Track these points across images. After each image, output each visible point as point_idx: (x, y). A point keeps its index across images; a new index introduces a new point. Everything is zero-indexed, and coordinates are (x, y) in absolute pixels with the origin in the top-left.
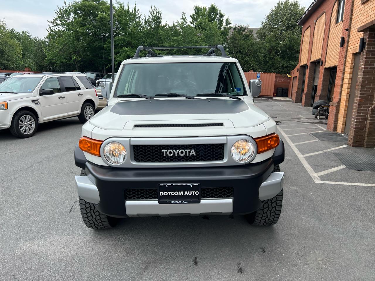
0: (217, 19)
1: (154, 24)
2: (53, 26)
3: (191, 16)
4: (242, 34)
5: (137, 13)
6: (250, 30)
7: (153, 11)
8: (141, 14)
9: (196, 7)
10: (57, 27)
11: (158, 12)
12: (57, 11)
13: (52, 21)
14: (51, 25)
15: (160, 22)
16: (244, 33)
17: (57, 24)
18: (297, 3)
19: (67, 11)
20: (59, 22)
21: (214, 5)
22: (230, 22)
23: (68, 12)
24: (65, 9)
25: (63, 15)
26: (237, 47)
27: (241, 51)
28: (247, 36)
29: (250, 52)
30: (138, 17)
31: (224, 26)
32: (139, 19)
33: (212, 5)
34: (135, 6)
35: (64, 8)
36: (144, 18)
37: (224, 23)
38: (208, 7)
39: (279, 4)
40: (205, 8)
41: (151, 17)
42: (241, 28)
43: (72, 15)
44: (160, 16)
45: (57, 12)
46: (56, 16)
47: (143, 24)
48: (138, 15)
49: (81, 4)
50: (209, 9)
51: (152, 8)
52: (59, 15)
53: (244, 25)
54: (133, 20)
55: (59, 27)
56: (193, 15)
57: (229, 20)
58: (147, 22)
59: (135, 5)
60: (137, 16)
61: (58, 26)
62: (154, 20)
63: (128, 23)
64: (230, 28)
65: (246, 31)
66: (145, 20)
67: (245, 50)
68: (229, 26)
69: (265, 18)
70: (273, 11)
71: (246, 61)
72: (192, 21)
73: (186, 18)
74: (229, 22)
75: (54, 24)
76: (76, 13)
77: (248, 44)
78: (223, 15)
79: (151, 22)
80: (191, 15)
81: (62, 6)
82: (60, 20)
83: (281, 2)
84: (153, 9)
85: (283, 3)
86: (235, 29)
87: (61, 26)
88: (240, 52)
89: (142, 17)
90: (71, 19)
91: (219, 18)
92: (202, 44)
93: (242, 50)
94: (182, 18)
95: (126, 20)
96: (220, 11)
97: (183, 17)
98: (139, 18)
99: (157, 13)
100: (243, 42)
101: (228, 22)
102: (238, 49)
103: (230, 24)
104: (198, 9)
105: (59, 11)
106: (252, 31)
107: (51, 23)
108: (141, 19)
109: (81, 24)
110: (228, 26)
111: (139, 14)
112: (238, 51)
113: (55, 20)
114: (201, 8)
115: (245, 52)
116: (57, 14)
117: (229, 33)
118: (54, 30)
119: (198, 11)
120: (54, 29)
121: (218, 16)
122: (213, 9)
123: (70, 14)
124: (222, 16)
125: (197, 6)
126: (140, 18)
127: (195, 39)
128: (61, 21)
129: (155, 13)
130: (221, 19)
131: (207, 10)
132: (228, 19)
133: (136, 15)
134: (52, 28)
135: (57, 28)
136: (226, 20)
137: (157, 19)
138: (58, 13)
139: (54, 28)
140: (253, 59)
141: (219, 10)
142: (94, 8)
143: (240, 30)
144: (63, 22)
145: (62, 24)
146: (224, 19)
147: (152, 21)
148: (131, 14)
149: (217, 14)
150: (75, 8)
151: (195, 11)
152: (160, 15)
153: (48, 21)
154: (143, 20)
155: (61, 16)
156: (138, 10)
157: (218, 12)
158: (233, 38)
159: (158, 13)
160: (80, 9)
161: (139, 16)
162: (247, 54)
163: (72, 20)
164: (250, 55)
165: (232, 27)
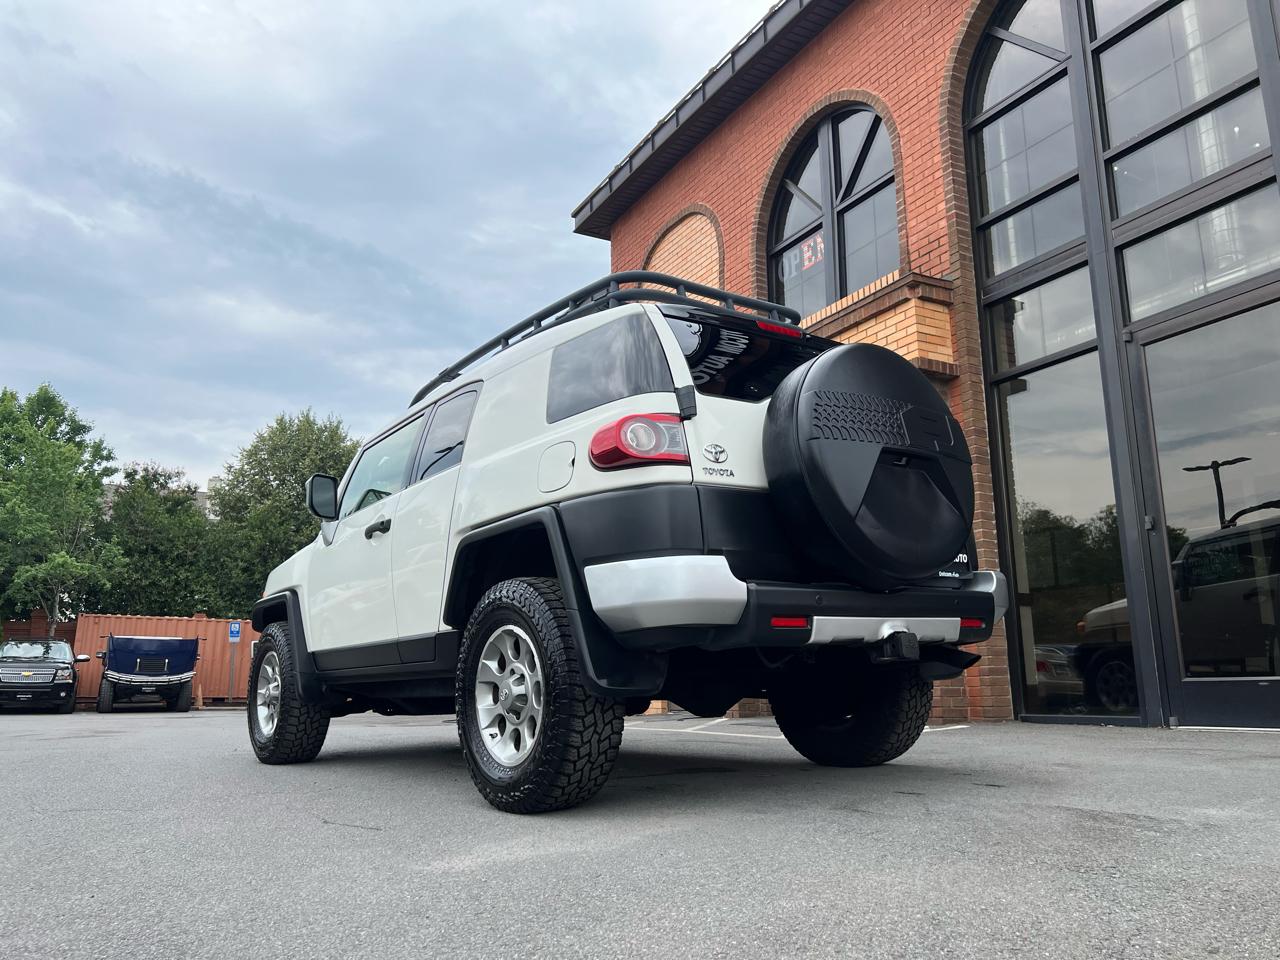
6: (189, 487)
16: (164, 492)
18: (337, 427)
21: (52, 390)
22: (110, 454)
27: (161, 548)
28: (178, 502)
29: (195, 552)
33: (45, 390)
37: (88, 455)
39: (281, 422)
40: (14, 397)
42: (154, 475)
50: (29, 399)
57: (104, 445)
67: (175, 546)
68: (105, 464)
69: (240, 456)
70: (261, 438)
71: (177, 583)
74: (105, 453)
77: (187, 528)
78: (84, 427)
83: (287, 418)
85: (296, 421)
86: (130, 475)
88: (156, 551)
91: (68, 433)
93: (162, 545)
96: (75, 411)
100: (165, 519)
101: (98, 452)
102: (150, 541)
103: (109, 458)
110: (99, 464)
112: (147, 549)
115: (175, 554)
121: (64, 428)
122: (46, 404)
124: (78, 429)
130: (77, 439)
131: (23, 401)
132: (102, 442)
136: (93, 444)
140: (205, 577)
141: (69, 408)
143: (150, 481)
146: (89, 439)
149: (63, 421)
157: (67, 414)
158: (125, 505)
162: (181, 560)
164: (191, 564)
165: (116, 471)
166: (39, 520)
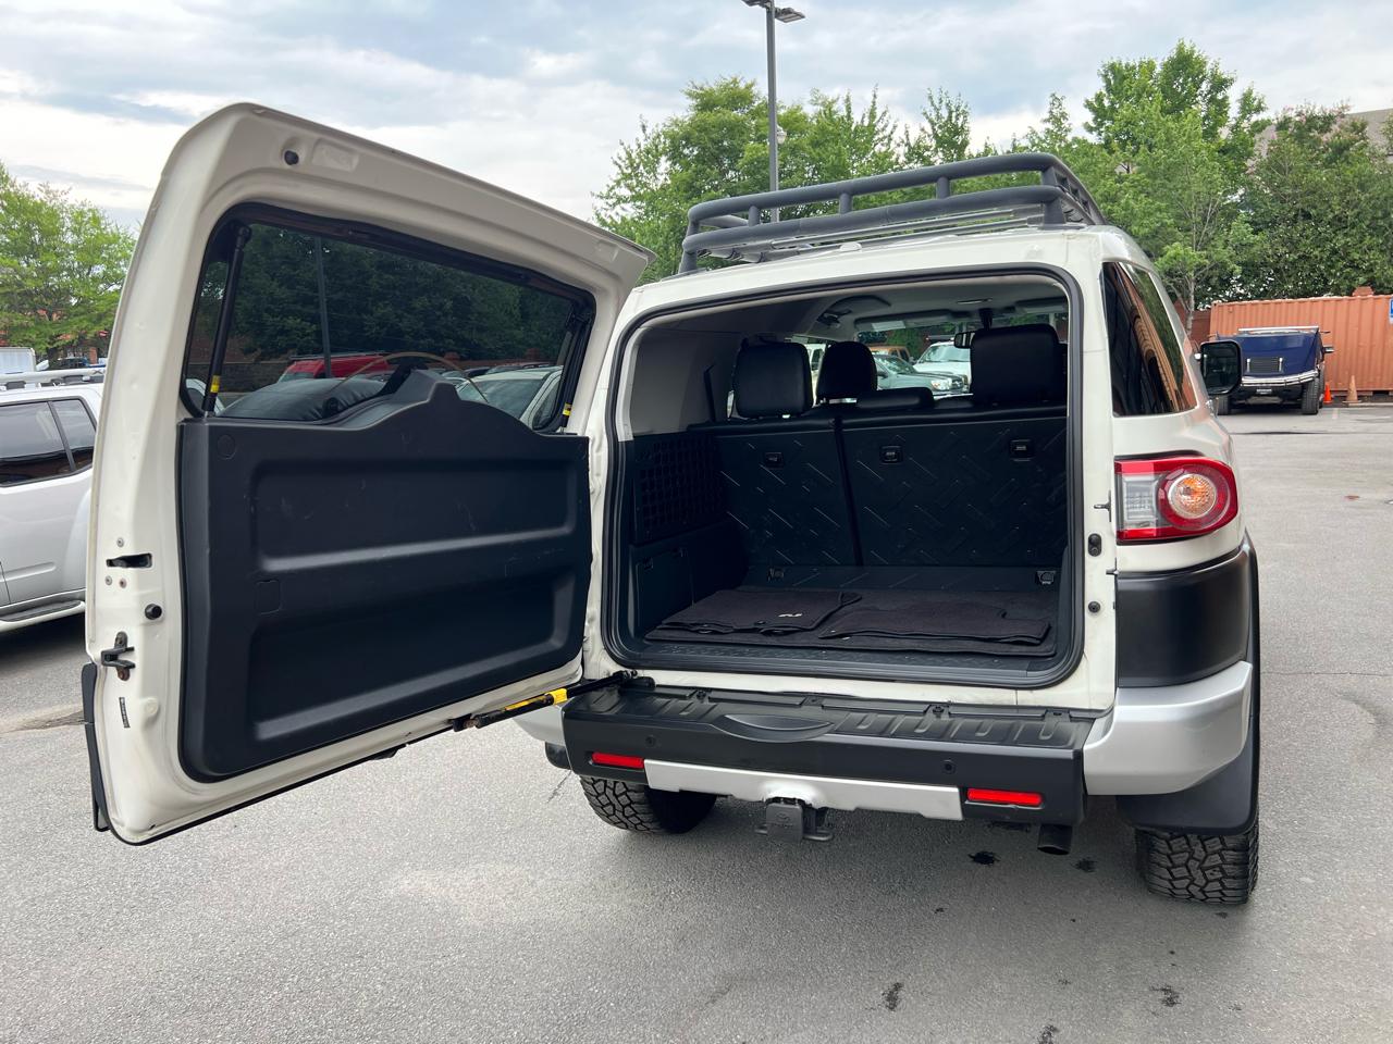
0: (1199, 98)
1: (940, 154)
2: (607, 207)
3: (1089, 105)
4: (1318, 142)
5: (880, 126)
6: (1354, 125)
7: (935, 108)
8: (895, 127)
9: (1112, 67)
10: (618, 208)
11: (957, 110)
12: (620, 158)
13: (605, 192)
14: (601, 203)
15: (965, 144)
16: (1326, 137)
17: (620, 200)
19: (648, 153)
20: (624, 192)
21: (1187, 47)
22: (1260, 103)
23: (651, 156)
24: (642, 148)
25: (634, 168)
26: (1295, 196)
27: (1313, 212)
28: (1340, 150)
29: (1356, 211)
30: (885, 137)
31: (1234, 122)
32: (888, 144)
33: (1180, 49)
34: (874, 103)
35: (639, 146)
36: (904, 137)
37: (1234, 111)
38: (1161, 56)
40: (1151, 66)
41: (931, 132)
42: (1311, 120)
43: (664, 164)
44: (965, 121)
45: (619, 162)
46: (615, 173)
47: (902, 159)
48: (883, 130)
49: (690, 125)
50: (1165, 66)
51: (931, 98)
52: (625, 171)
53: (1323, 104)
54: (867, 151)
55: (623, 209)
56: (1099, 98)
57: (1253, 95)
58: (915, 152)
59: (875, 96)
60: (881, 136)
61: (623, 205)
62: (940, 142)
63: (845, 166)
64: (1259, 127)
65: (1335, 127)
66: (908, 144)
67: (1330, 207)
68: (1255, 118)
71: (1334, 252)
72: (1095, 120)
73: (1064, 115)
74: (1256, 103)
75: (611, 201)
76: (675, 155)
77: (1344, 181)
78: (1225, 81)
79: (927, 149)
80: (1087, 101)
81: (636, 140)
82: (628, 186)
84: (936, 102)
86: (1283, 126)
87: (630, 204)
88: (1307, 216)
89: (898, 135)
90: (661, 178)
91: (1209, 92)
92: (1132, 202)
93: (1315, 208)
94: (1047, 116)
95: (839, 155)
96: (1217, 64)
97: (1051, 112)
98: (886, 141)
99: (951, 112)
100: (1322, 176)
101: (1249, 105)
102: (1299, 205)
103: (1259, 109)
104: (1120, 71)
105: (624, 156)
106: (1364, 126)
107: (602, 197)
108: (893, 145)
109: (691, 190)
110: (1249, 119)
111: (886, 126)
112: (1296, 216)
113: (613, 188)
114: (1134, 68)
115: (1330, 216)
116: (620, 167)
117: (1256, 147)
118: (609, 221)
119: (1119, 79)
120: (610, 216)
121: (1205, 87)
122: (1184, 64)
123: (658, 162)
124: (1220, 84)
125: (1115, 60)
126: (890, 140)
127: (1101, 191)
128: (631, 189)
129: (944, 113)
130: (1220, 96)
131: (1158, 70)
132: (1250, 92)
133: (877, 133)
134: (603, 214)
135: (617, 214)
136: (1240, 97)
137: (951, 136)
138: (622, 164)
139: (609, 213)
140: (1367, 240)
141: (1209, 63)
142: (735, 129)
143: (1306, 129)
144: (637, 189)
145: (634, 199)
146: (1233, 95)
147: (934, 143)
148: (859, 131)
149: (1202, 80)
150: (673, 138)
151: (1108, 82)
152: (961, 118)
153: (593, 194)
154: (899, 145)
155: (629, 171)
156: (884, 113)
157: (1208, 69)
158: (1275, 165)
159: (954, 114)
160: (688, 139)
161: (887, 133)
162: (1339, 223)
163: (666, 179)
164: (1353, 226)
165: (1268, 123)
166: (1159, 210)
